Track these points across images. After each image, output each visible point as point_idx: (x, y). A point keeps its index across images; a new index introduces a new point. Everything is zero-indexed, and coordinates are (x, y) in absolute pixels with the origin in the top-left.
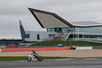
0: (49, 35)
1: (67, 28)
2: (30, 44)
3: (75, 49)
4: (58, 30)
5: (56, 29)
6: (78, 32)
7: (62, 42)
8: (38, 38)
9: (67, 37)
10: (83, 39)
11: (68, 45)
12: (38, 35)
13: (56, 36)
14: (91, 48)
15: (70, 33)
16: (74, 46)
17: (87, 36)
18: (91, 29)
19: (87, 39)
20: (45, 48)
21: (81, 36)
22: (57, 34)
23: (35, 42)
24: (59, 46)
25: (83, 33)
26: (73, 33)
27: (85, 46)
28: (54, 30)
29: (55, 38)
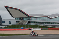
0: (16, 22)
1: (27, 18)
2: (5, 27)
3: (31, 30)
4: (21, 19)
5: (20, 18)
6: (33, 20)
7: (23, 26)
8: (10, 23)
9: (27, 23)
10: (36, 24)
11: (27, 28)
12: (10, 21)
13: (20, 22)
14: (40, 29)
15: (28, 21)
16: (31, 28)
17: (38, 23)
18: (40, 19)
19: (38, 24)
20: (14, 29)
21: (35, 22)
22: (21, 21)
23: (8, 25)
24: (22, 28)
25: (36, 21)
26: (30, 21)
27: (37, 28)
28: (19, 19)
29: (20, 23)
